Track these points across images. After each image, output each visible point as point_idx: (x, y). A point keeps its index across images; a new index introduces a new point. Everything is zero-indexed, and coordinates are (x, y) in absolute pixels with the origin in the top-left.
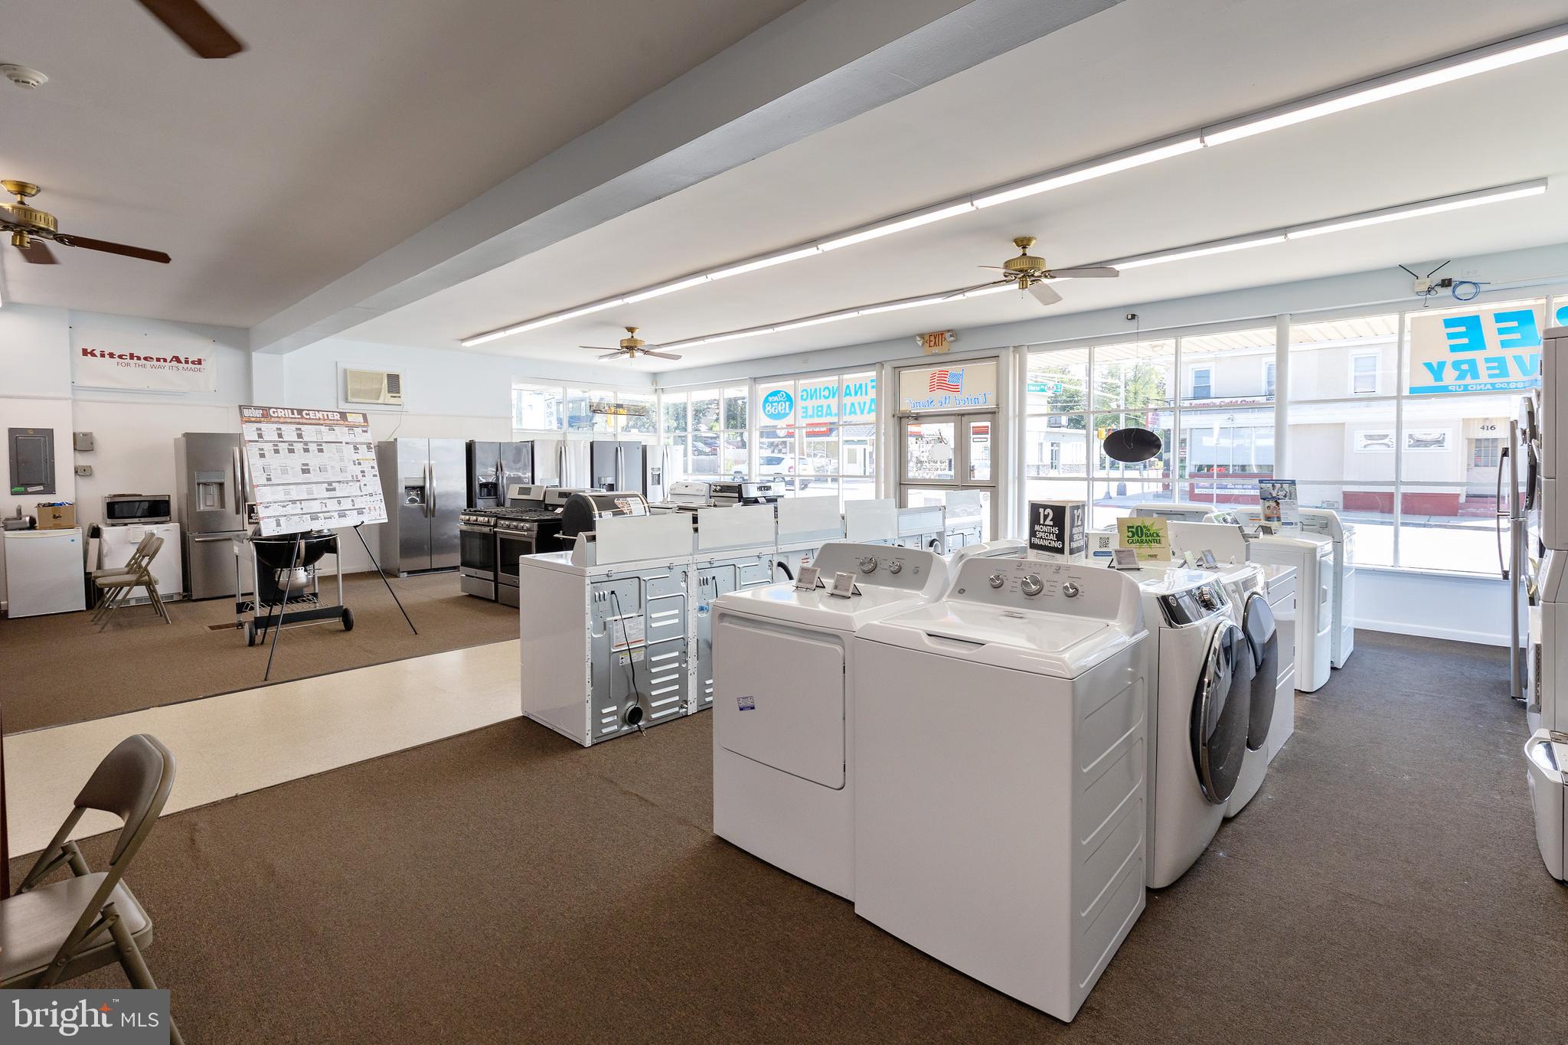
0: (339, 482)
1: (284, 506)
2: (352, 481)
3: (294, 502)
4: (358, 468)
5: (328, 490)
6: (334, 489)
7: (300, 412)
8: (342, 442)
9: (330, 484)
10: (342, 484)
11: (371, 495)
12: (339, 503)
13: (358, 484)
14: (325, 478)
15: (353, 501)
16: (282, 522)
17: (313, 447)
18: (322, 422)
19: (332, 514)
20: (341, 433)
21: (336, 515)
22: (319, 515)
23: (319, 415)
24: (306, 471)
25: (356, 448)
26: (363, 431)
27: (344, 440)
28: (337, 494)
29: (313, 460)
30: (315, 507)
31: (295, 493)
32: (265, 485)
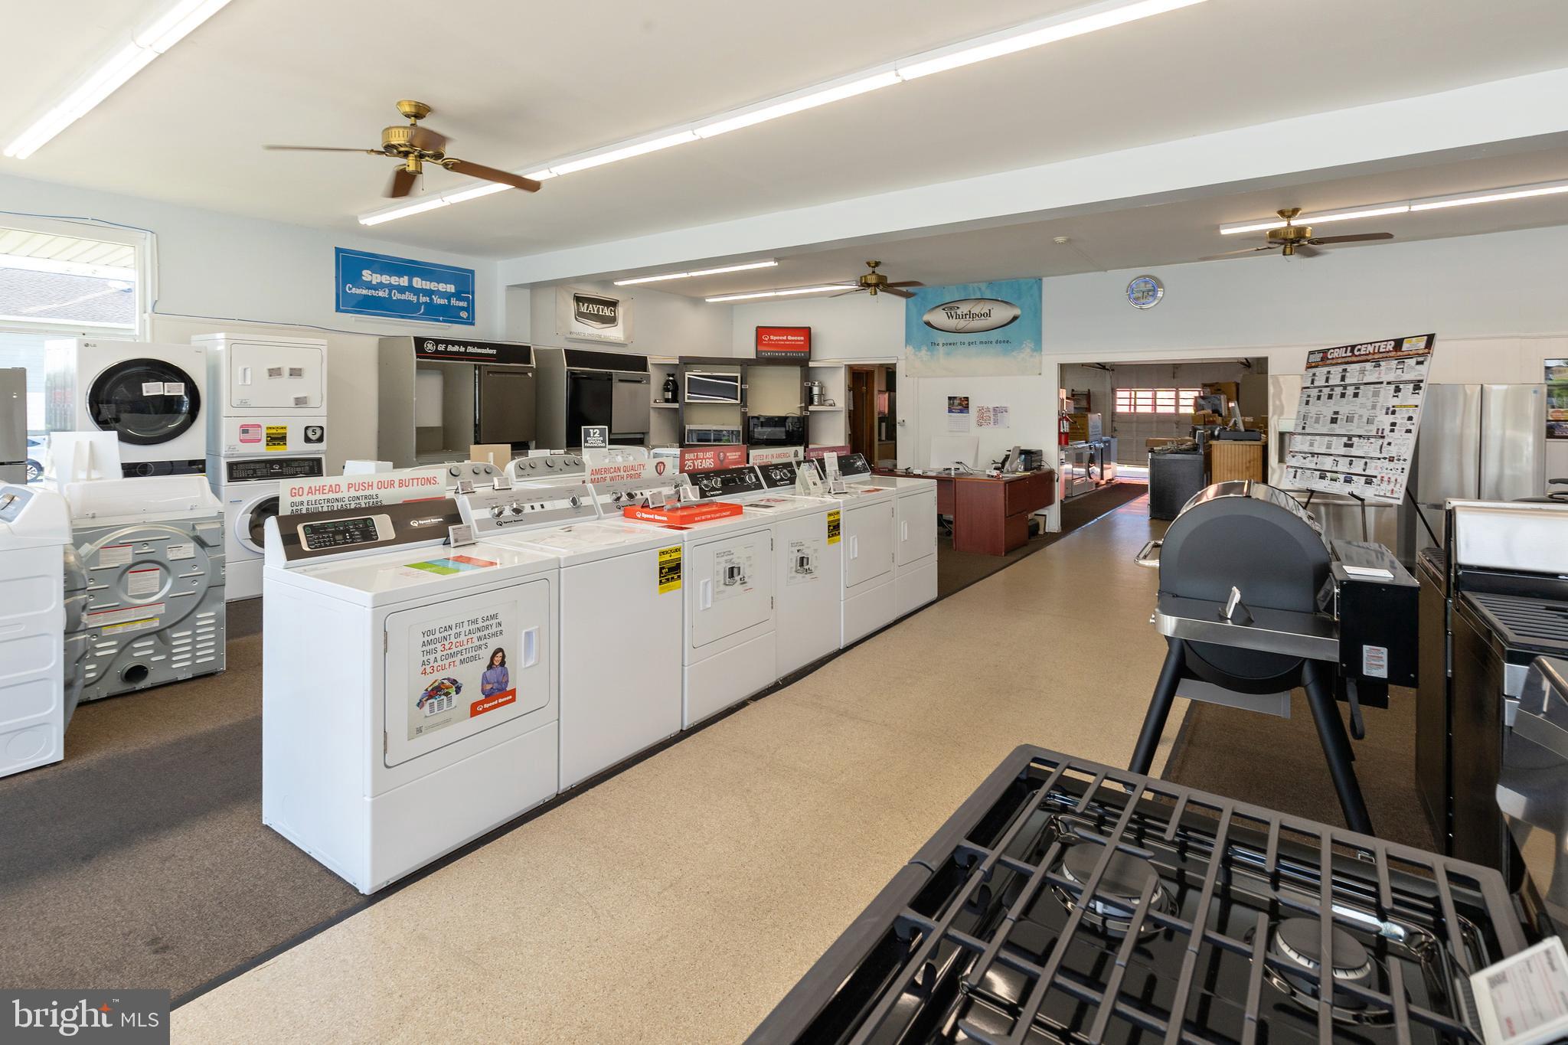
0: (1360, 436)
1: (1305, 458)
2: (1375, 437)
3: (1313, 454)
4: (1391, 418)
5: (1346, 445)
6: (1351, 446)
7: (1353, 347)
8: (1382, 383)
9: (1350, 438)
10: (1362, 440)
11: (1391, 459)
12: (1350, 464)
13: (1381, 441)
14: (1348, 431)
15: (1366, 463)
16: (1298, 474)
17: (1350, 391)
18: (1370, 357)
19: (1339, 476)
20: (1389, 371)
21: (1342, 477)
22: (1328, 474)
23: (1370, 349)
24: (1334, 421)
25: (1398, 390)
26: (1419, 363)
27: (1385, 378)
28: (1354, 451)
29: (1345, 407)
30: (1327, 463)
31: (1320, 445)
32: (1299, 434)
